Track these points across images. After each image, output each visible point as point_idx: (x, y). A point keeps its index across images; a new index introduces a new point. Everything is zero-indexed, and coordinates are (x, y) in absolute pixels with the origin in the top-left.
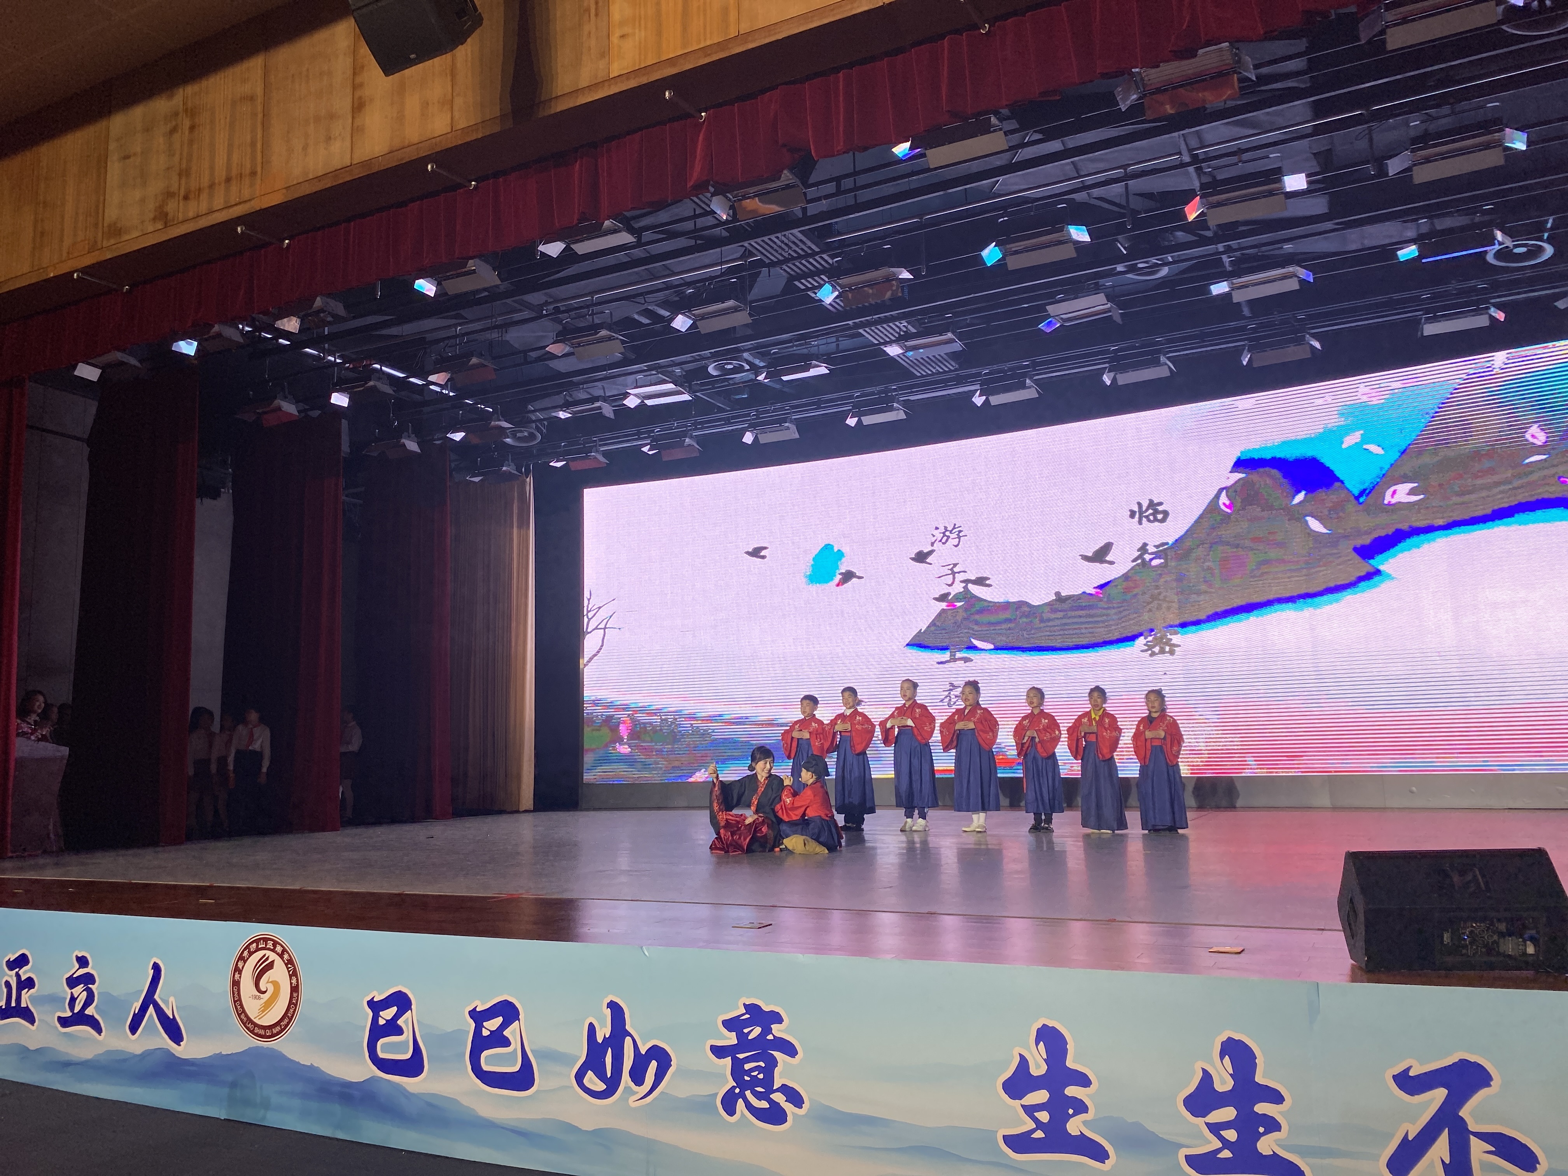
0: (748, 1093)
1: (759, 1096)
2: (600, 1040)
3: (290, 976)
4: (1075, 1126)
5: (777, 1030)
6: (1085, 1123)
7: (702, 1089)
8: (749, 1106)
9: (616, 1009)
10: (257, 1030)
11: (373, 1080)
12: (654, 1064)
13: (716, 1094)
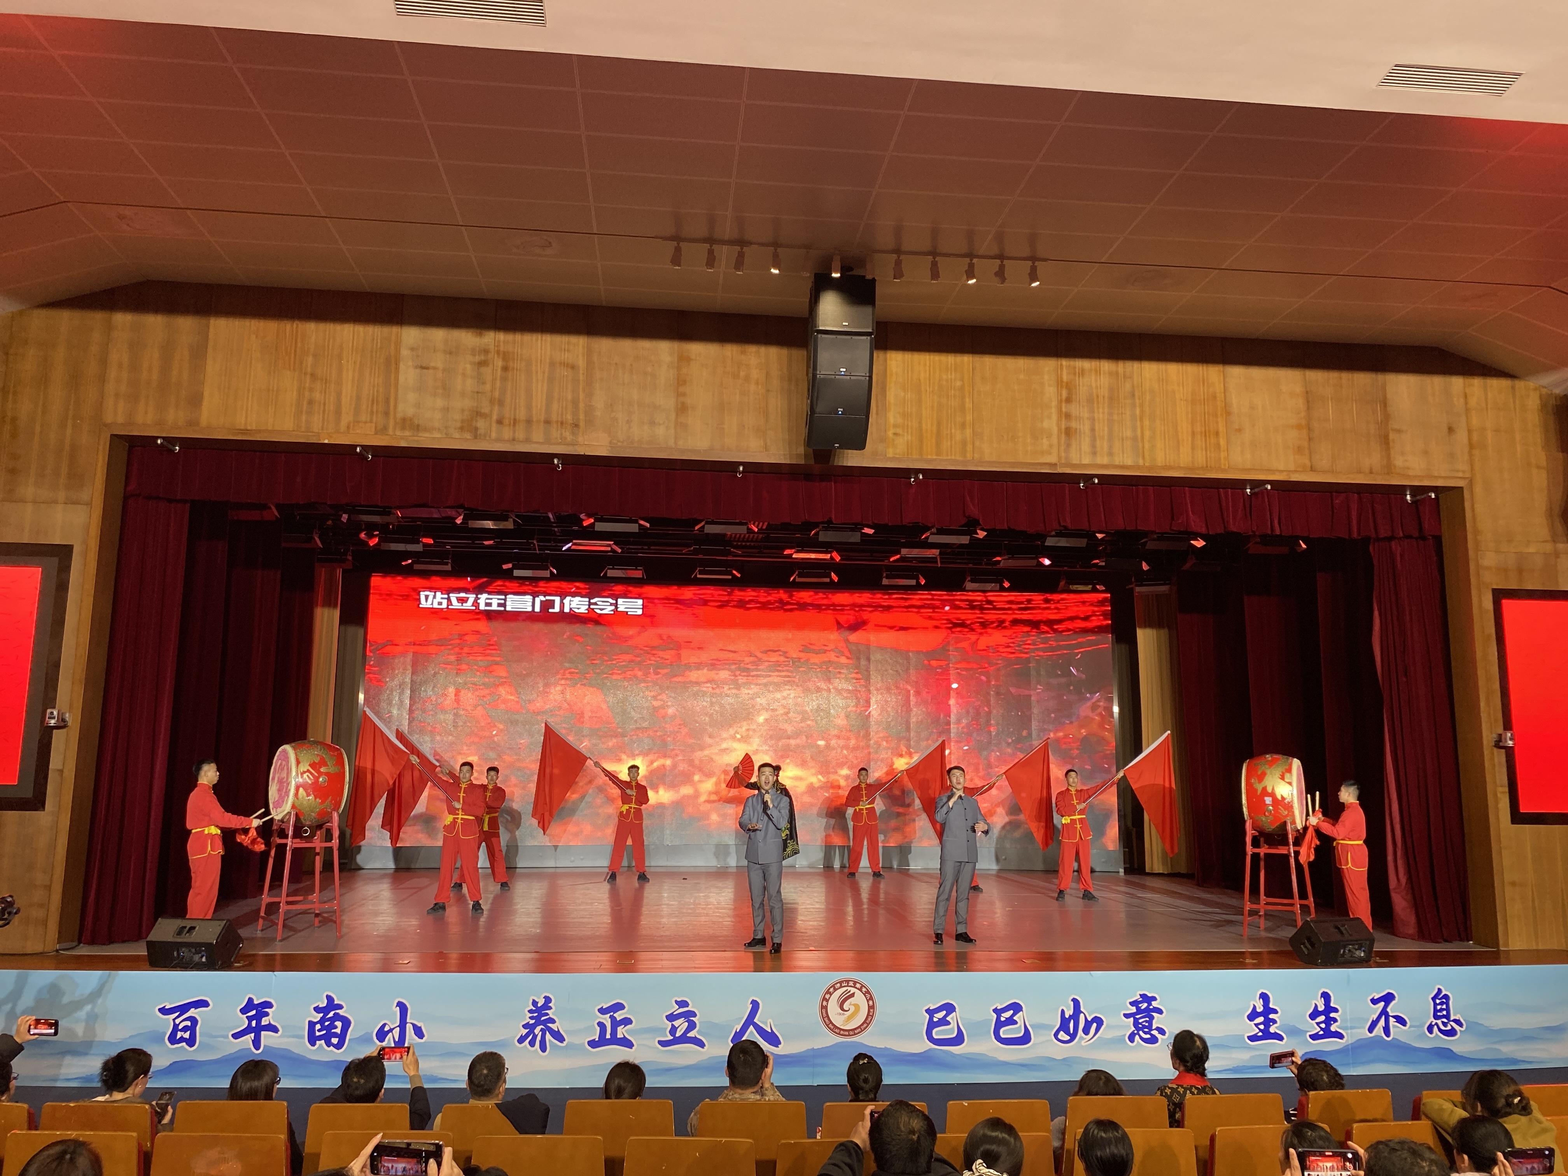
0: (1141, 1032)
1: (1145, 1033)
2: (1067, 1016)
3: (868, 1001)
4: (1272, 1029)
5: (1154, 1004)
6: (1276, 1028)
7: (1118, 1033)
8: (1141, 1038)
9: (1076, 1002)
10: (842, 1032)
11: (930, 1050)
12: (1095, 1025)
13: (1125, 1035)
